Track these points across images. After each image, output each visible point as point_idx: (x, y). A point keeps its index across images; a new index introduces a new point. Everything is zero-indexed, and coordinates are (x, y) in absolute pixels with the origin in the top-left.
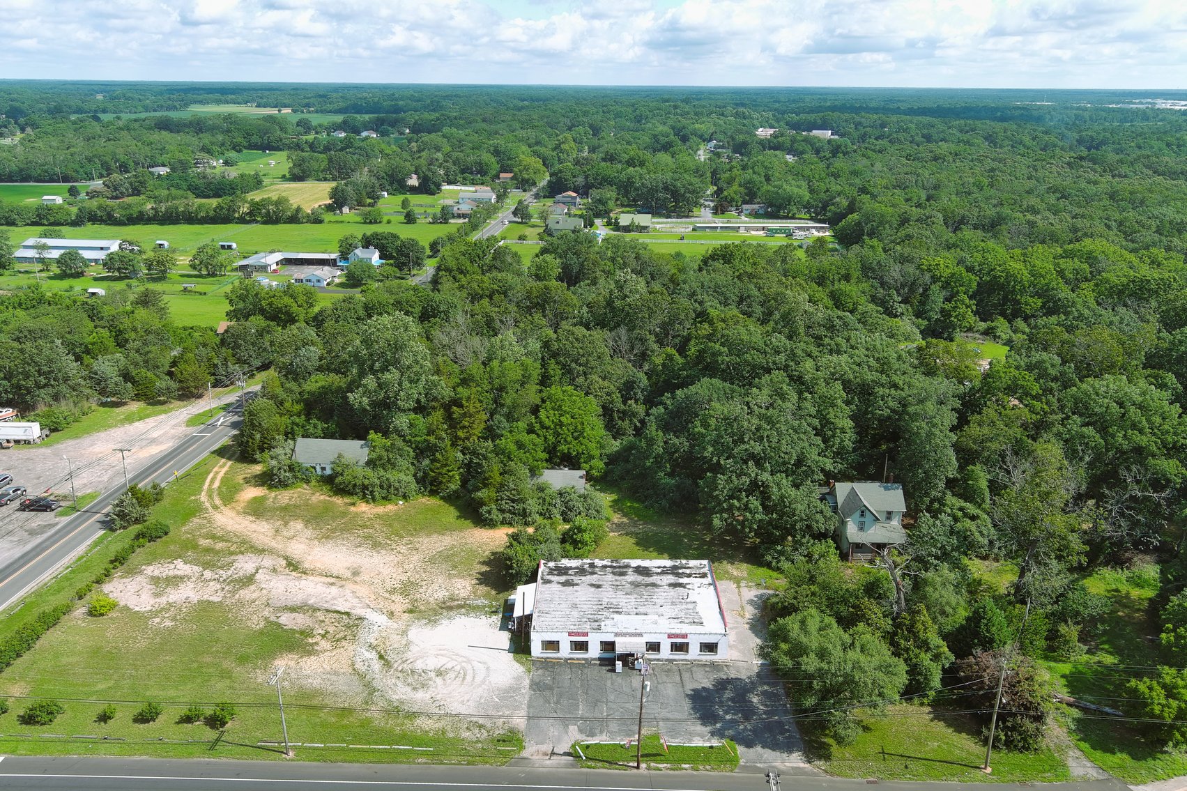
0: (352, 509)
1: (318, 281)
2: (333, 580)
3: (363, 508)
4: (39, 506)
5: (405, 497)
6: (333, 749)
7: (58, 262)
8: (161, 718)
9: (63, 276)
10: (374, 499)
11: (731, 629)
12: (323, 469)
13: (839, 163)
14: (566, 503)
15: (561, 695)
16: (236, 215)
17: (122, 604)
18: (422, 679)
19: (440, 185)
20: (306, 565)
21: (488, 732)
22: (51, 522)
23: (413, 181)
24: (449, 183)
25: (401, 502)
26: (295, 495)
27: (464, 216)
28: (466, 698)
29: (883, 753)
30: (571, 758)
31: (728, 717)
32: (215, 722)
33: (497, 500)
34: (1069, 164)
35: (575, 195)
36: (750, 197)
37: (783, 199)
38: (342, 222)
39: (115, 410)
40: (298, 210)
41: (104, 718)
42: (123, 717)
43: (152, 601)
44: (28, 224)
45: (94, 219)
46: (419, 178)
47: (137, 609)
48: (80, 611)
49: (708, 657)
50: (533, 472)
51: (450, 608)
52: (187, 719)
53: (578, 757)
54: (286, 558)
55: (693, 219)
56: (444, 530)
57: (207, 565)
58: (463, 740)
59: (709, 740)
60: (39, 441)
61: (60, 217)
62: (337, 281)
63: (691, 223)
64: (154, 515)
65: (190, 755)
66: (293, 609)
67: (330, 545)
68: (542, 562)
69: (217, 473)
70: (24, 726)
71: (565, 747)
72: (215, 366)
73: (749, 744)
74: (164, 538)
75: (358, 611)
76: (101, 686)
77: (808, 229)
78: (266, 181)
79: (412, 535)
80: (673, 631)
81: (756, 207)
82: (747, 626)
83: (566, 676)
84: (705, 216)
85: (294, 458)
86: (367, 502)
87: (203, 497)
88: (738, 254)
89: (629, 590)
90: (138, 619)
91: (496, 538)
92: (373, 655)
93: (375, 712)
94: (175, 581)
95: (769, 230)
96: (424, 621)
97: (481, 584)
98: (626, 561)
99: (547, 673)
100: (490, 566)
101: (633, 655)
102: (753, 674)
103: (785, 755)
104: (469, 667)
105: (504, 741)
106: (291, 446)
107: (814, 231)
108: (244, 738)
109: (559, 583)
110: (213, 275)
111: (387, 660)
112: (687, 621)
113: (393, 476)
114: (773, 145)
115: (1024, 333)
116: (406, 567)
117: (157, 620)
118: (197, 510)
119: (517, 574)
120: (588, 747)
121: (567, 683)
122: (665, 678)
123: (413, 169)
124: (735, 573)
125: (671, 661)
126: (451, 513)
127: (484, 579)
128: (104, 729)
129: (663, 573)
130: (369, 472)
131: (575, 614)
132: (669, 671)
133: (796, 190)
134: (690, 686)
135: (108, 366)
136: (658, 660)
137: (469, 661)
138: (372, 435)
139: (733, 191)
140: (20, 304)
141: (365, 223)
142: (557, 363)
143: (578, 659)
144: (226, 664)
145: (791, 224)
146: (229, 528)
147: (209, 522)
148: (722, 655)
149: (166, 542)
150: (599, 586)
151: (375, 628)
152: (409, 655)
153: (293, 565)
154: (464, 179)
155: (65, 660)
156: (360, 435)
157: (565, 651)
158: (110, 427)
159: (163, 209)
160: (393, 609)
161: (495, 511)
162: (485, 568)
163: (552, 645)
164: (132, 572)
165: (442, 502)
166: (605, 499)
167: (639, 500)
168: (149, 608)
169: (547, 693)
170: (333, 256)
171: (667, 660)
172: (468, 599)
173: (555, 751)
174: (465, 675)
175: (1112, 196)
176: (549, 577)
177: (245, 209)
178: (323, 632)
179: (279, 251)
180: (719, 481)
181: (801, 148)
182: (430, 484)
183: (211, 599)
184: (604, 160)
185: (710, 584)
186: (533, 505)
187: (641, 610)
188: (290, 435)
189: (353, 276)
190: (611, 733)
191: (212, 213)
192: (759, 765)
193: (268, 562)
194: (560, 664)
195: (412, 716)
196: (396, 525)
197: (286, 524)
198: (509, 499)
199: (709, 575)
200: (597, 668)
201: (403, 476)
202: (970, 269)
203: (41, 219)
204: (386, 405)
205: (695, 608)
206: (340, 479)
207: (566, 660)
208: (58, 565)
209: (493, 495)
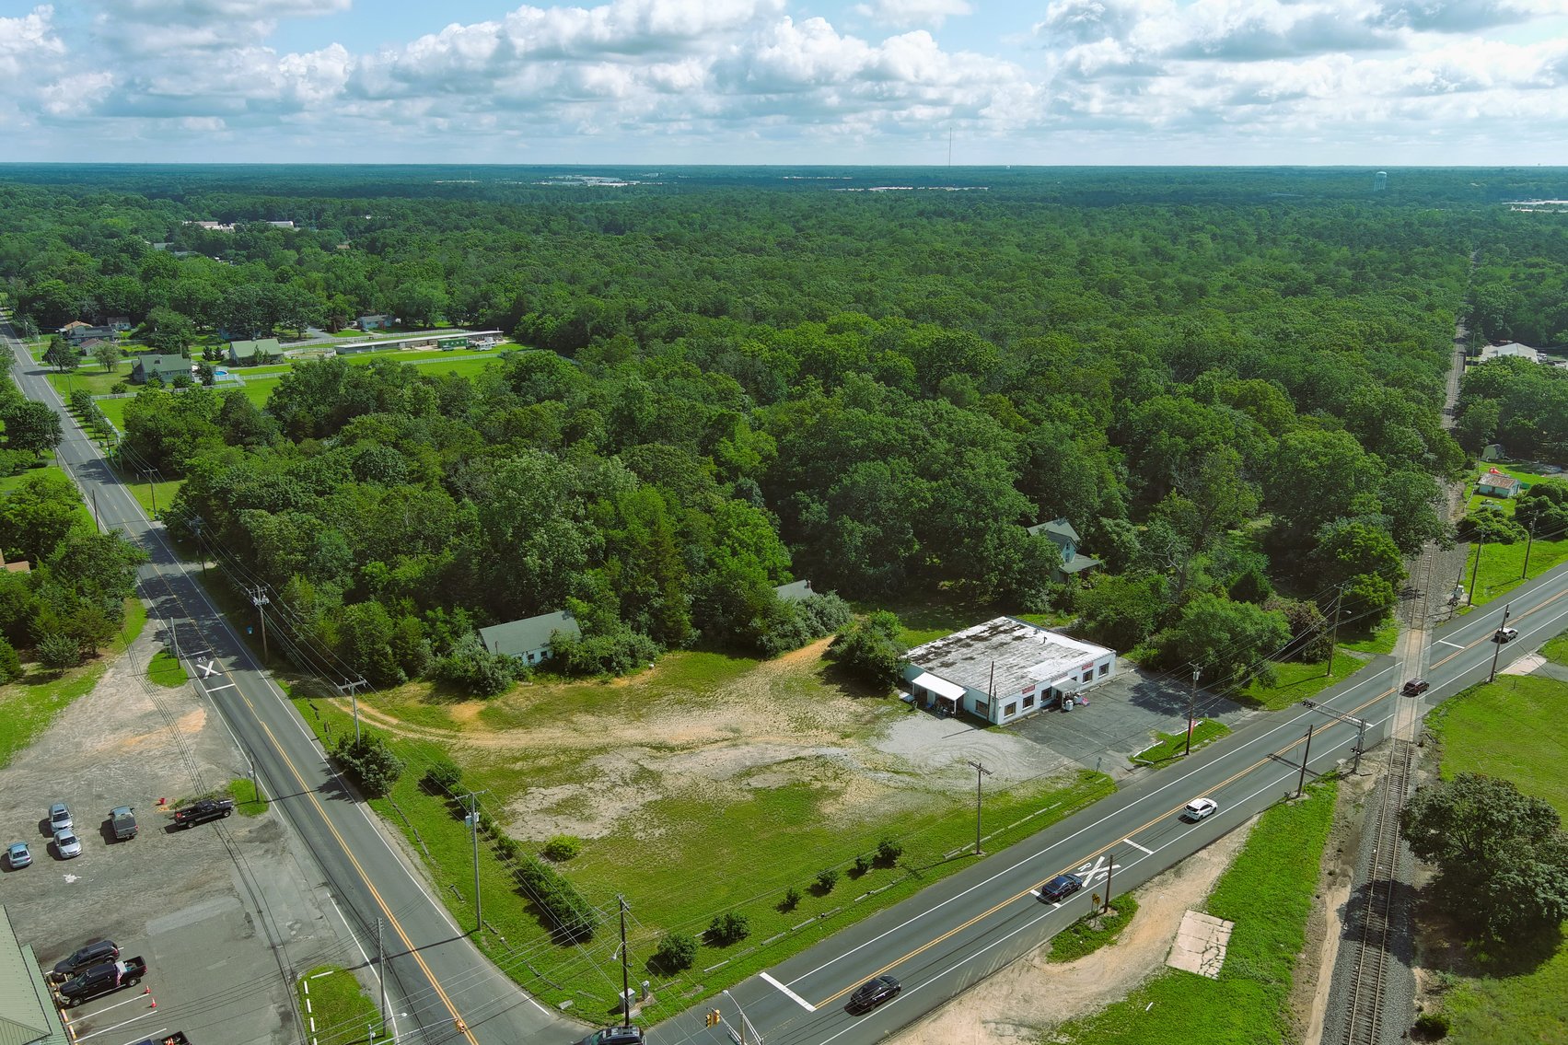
0: (613, 686)
2: (728, 743)
3: (621, 683)
4: (208, 813)
5: (651, 658)
6: (1002, 834)
10: (625, 671)
20: (674, 742)
21: (1070, 778)
22: (259, 823)
25: (652, 665)
26: (527, 695)
28: (1015, 767)
30: (1145, 767)
31: (1177, 706)
32: (887, 858)
35: (90, 326)
37: (417, 304)
43: (596, 825)
47: (597, 836)
49: (1104, 679)
52: (857, 872)
53: (1147, 764)
54: (641, 745)
56: (739, 672)
58: (1065, 789)
65: (912, 890)
71: (1127, 764)
73: (1215, 715)
75: (806, 753)
80: (1082, 663)
81: (376, 319)
83: (1047, 726)
85: (492, 653)
92: (887, 774)
93: (974, 803)
95: (440, 343)
96: (874, 738)
98: (953, 636)
102: (1141, 678)
103: (1239, 712)
105: (1090, 778)
106: (477, 641)
107: (490, 339)
108: (927, 860)
116: (768, 710)
117: (641, 834)
118: (433, 747)
120: (1141, 757)
121: (1055, 730)
122: (1102, 702)
126: (719, 657)
133: (435, 293)
134: (1125, 700)
137: (964, 747)
138: (567, 600)
143: (1033, 711)
145: (453, 334)
148: (1117, 672)
149: (475, 782)
151: (846, 757)
152: (914, 762)
156: (553, 606)
157: (1020, 711)
161: (773, 638)
162: (837, 686)
163: (1011, 708)
168: (605, 831)
169: (1055, 741)
172: (870, 711)
174: (980, 755)
182: (668, 637)
183: (650, 799)
185: (1036, 630)
190: (1138, 743)
192: (1236, 723)
193: (630, 754)
194: (1025, 720)
196: (686, 684)
197: (572, 721)
199: (1025, 624)
200: (1052, 714)
207: (1026, 717)
209: (764, 621)
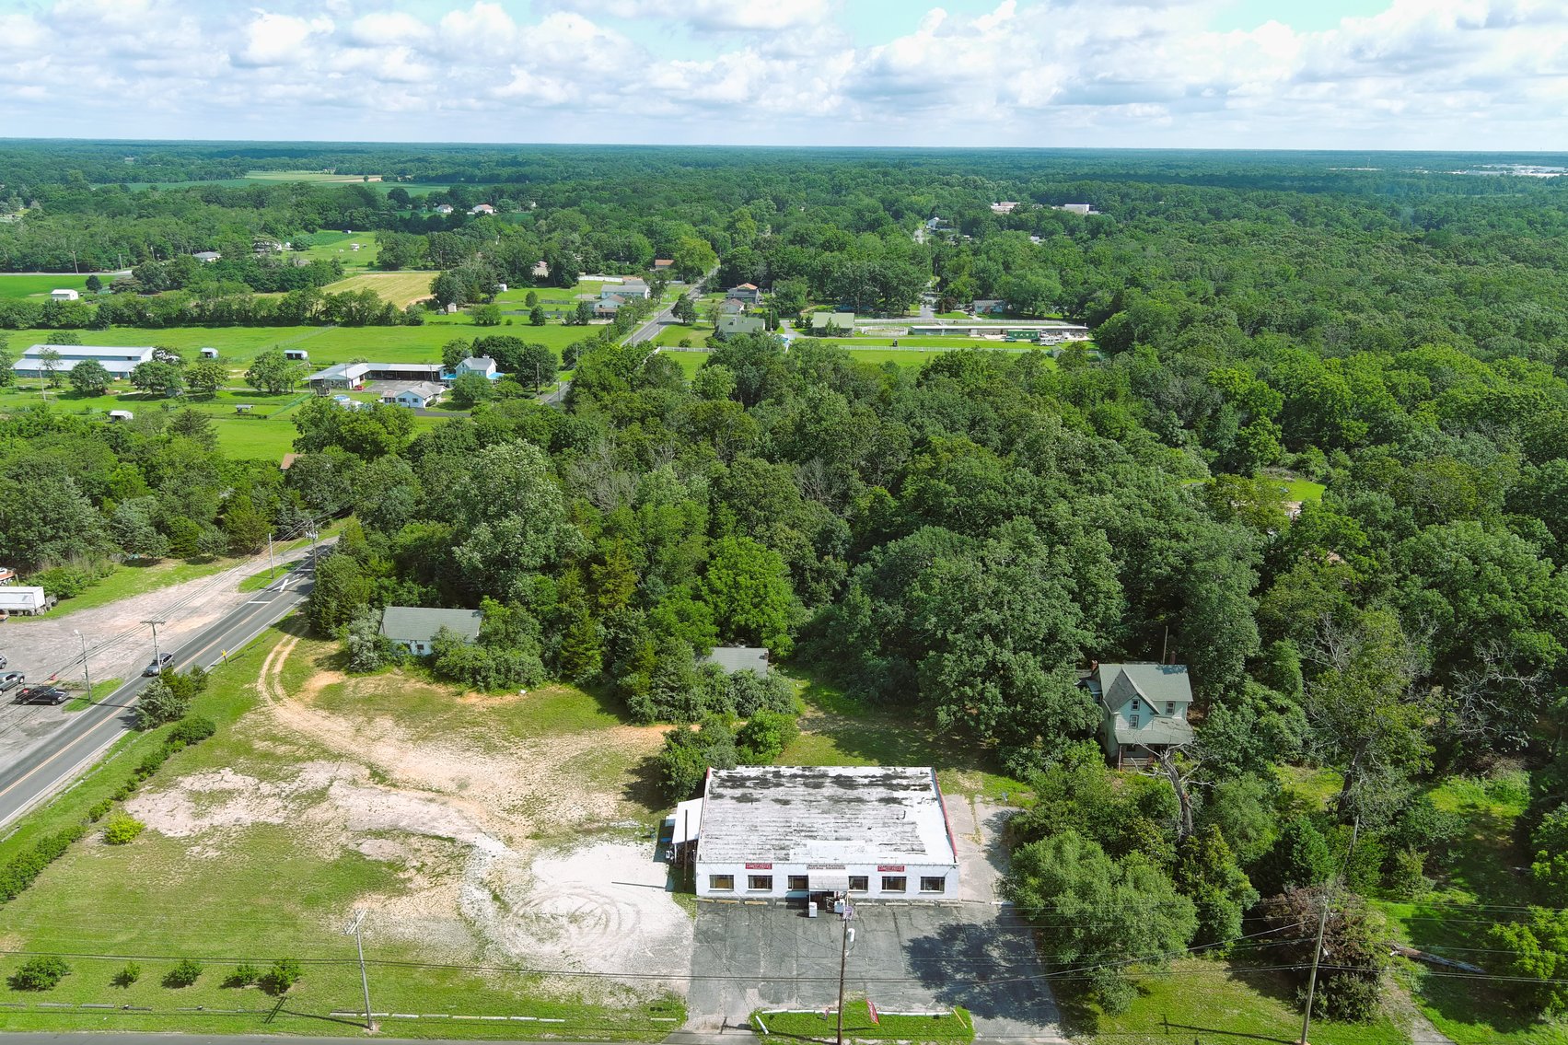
0: (459, 700)
1: (415, 400)
2: (432, 795)
3: (473, 699)
4: (42, 697)
5: (529, 684)
6: (432, 1021)
7: (72, 375)
8: (201, 981)
9: (78, 394)
10: (487, 688)
11: (963, 858)
12: (420, 647)
13: (1100, 246)
14: (742, 692)
15: (735, 948)
16: (308, 314)
17: (150, 827)
18: (549, 926)
19: (577, 275)
20: (397, 775)
21: (639, 997)
22: (57, 719)
23: (542, 270)
24: (589, 272)
25: (523, 692)
26: (383, 682)
27: (608, 315)
28: (609, 952)
29: (1166, 1024)
30: (750, 1032)
31: (958, 976)
32: (273, 985)
33: (651, 688)
34: (1401, 247)
35: (754, 288)
36: (984, 291)
37: (1027, 292)
38: (447, 323)
39: (145, 569)
40: (390, 307)
41: (124, 980)
42: (150, 978)
43: (191, 824)
44: (32, 327)
45: (120, 319)
46: (548, 266)
47: (170, 834)
48: (94, 837)
49: (932, 896)
50: (699, 651)
51: (588, 832)
52: (236, 982)
53: (758, 1030)
54: (370, 766)
55: (908, 320)
56: (580, 727)
57: (264, 776)
58: (605, 1008)
59: (933, 1008)
60: (42, 612)
61: (74, 317)
62: (440, 400)
63: (906, 325)
64: (195, 708)
65: (239, 1030)
66: (379, 834)
67: (428, 748)
68: (711, 770)
69: (279, 653)
70: (16, 992)
71: (741, 1017)
72: (278, 511)
73: (988, 1014)
74: (207, 740)
75: (466, 837)
76: (121, 938)
77: (1060, 332)
78: (347, 270)
79: (538, 735)
80: (886, 862)
81: (992, 303)
82: (984, 855)
83: (743, 923)
84: (924, 315)
85: (381, 632)
86: (479, 691)
87: (260, 686)
88: (968, 364)
89: (826, 808)
90: (172, 848)
91: (649, 739)
92: (484, 895)
93: (487, 971)
94: (222, 797)
95: (1008, 334)
96: (554, 850)
97: (629, 800)
98: (823, 768)
99: (718, 918)
100: (641, 776)
101: (831, 894)
102: (992, 918)
103: (1036, 1028)
104: (612, 910)
105: (660, 1009)
106: (378, 618)
107: (1067, 335)
108: (313, 1007)
109: (732, 798)
110: (277, 393)
111: (503, 902)
112: (903, 848)
113: (513, 656)
114: (1013, 223)
115: (1345, 467)
116: (530, 777)
117: (197, 849)
118: (252, 702)
119: (677, 786)
120: (772, 1017)
121: (743, 932)
122: (874, 925)
123: (542, 254)
124: (967, 784)
125: (883, 902)
126: (591, 704)
127: (634, 793)
128: (123, 995)
129: (871, 784)
130: (481, 652)
131: (755, 839)
132: (880, 914)
133: (1044, 281)
134: (908, 935)
135: (134, 512)
136: (865, 900)
137: (613, 903)
138: (487, 601)
139: (961, 282)
140: (20, 431)
141: (477, 324)
142: (731, 506)
143: (758, 899)
144: (289, 908)
145: (1038, 326)
146: (295, 727)
147: (268, 718)
148: (950, 894)
149: (211, 745)
150: (786, 803)
151: (489, 859)
152: (533, 895)
153: (379, 776)
154: (608, 267)
155: (72, 903)
156: (470, 602)
157: (741, 889)
158: (137, 593)
159: (211, 307)
160: (512, 833)
161: (647, 703)
162: (635, 779)
163: (724, 881)
164: (164, 785)
165: (578, 692)
166: (795, 687)
167: (839, 688)
168: (186, 833)
169: (718, 945)
170: (435, 368)
171: (877, 901)
172: (612, 820)
173: (728, 1022)
174: (608, 921)
175: (1458, 289)
176: (720, 790)
177: (320, 307)
178: (419, 865)
179: (364, 362)
180: (946, 663)
181: (1050, 228)
182: (561, 666)
183: (269, 820)
184: (792, 242)
185: (934, 799)
186: (698, 694)
187: (843, 833)
188: (376, 602)
189: (461, 394)
190: (803, 998)
191: (275, 312)
192: (1000, 1041)
193: (346, 771)
194: (734, 907)
195: (537, 976)
196: (517, 722)
197: (370, 720)
198: (667, 686)
199: (932, 787)
200: (784, 911)
201: (527, 656)
202: (1274, 384)
203: (49, 319)
204: (503, 562)
205: (914, 831)
206: (441, 661)
207: (743, 900)
208: (65, 776)
209: (646, 681)
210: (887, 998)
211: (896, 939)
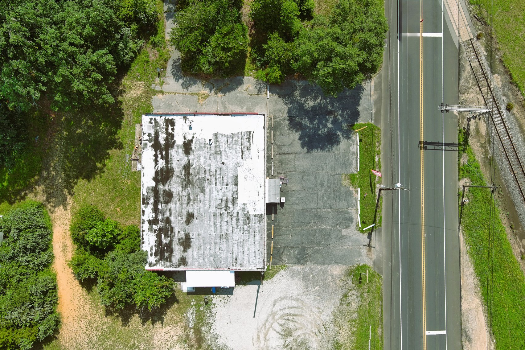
18: (296, 346)
21: (351, 290)
30: (373, 233)
51: (201, 339)
59: (354, 141)
68: (149, 267)
73: (356, 114)
83: (290, 238)
89: (198, 190)
97: (162, 319)
98: (144, 190)
99: (286, 253)
103: (365, 92)
105: (360, 279)
109: (186, 251)
120: (363, 222)
124: (139, 92)
125: (271, 160)
129: (167, 158)
132: (281, 162)
137: (273, 314)
150: (192, 216)
169: (309, 252)
173: (367, 243)
174: (290, 315)
176: (176, 260)
185: (184, 118)
187: (229, 180)
190: (348, 206)
192: (373, 111)
194: (275, 244)
199: (169, 117)
200: (278, 216)
205: (226, 136)
210: (346, 164)
211: (302, 155)
